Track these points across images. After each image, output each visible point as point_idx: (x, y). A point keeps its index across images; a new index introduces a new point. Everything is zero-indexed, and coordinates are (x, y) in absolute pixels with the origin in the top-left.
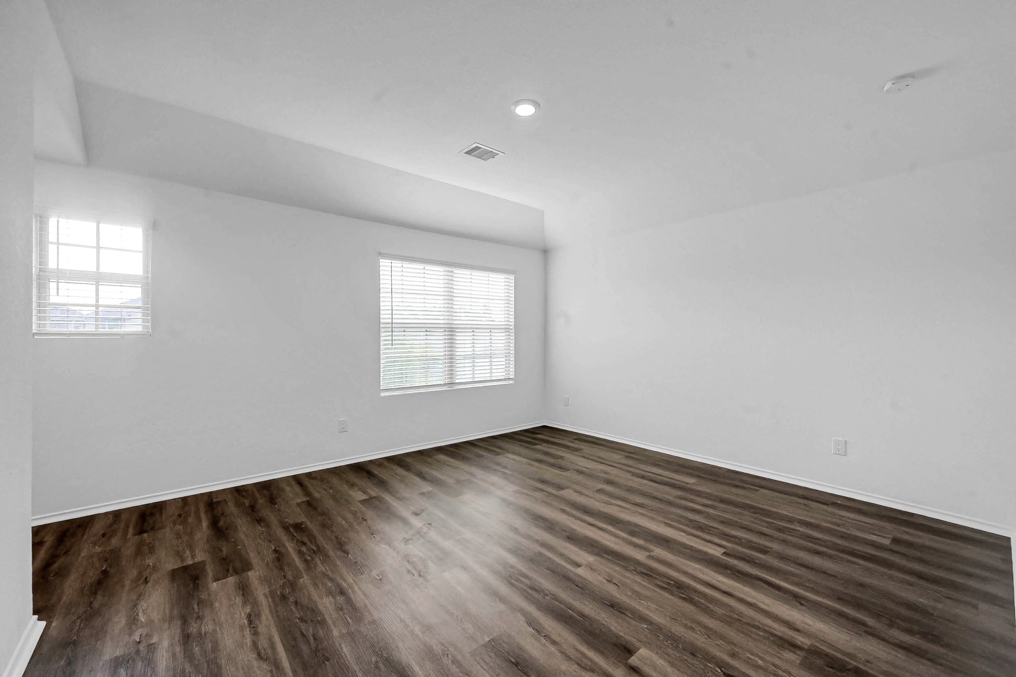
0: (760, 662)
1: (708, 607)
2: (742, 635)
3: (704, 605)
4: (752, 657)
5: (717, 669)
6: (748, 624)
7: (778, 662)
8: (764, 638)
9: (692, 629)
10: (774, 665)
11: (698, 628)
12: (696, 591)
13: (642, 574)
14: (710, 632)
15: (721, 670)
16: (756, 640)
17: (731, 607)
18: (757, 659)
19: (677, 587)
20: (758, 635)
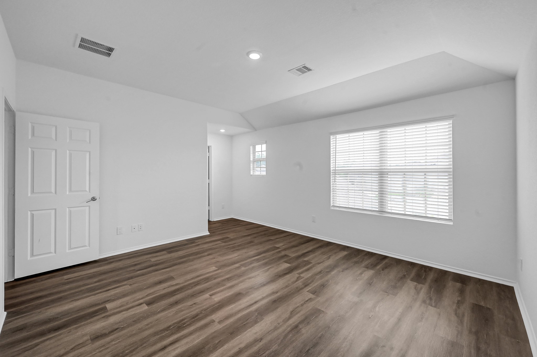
0: (114, 343)
1: (158, 335)
2: (131, 343)
3: (160, 334)
4: (118, 341)
5: (122, 326)
6: (136, 348)
7: (108, 350)
8: (124, 351)
9: (147, 325)
10: (108, 348)
11: (147, 327)
12: (172, 334)
13: (197, 315)
14: (142, 330)
15: (121, 328)
16: (125, 347)
17: (153, 345)
18: (115, 342)
19: (179, 327)
20: (127, 350)
